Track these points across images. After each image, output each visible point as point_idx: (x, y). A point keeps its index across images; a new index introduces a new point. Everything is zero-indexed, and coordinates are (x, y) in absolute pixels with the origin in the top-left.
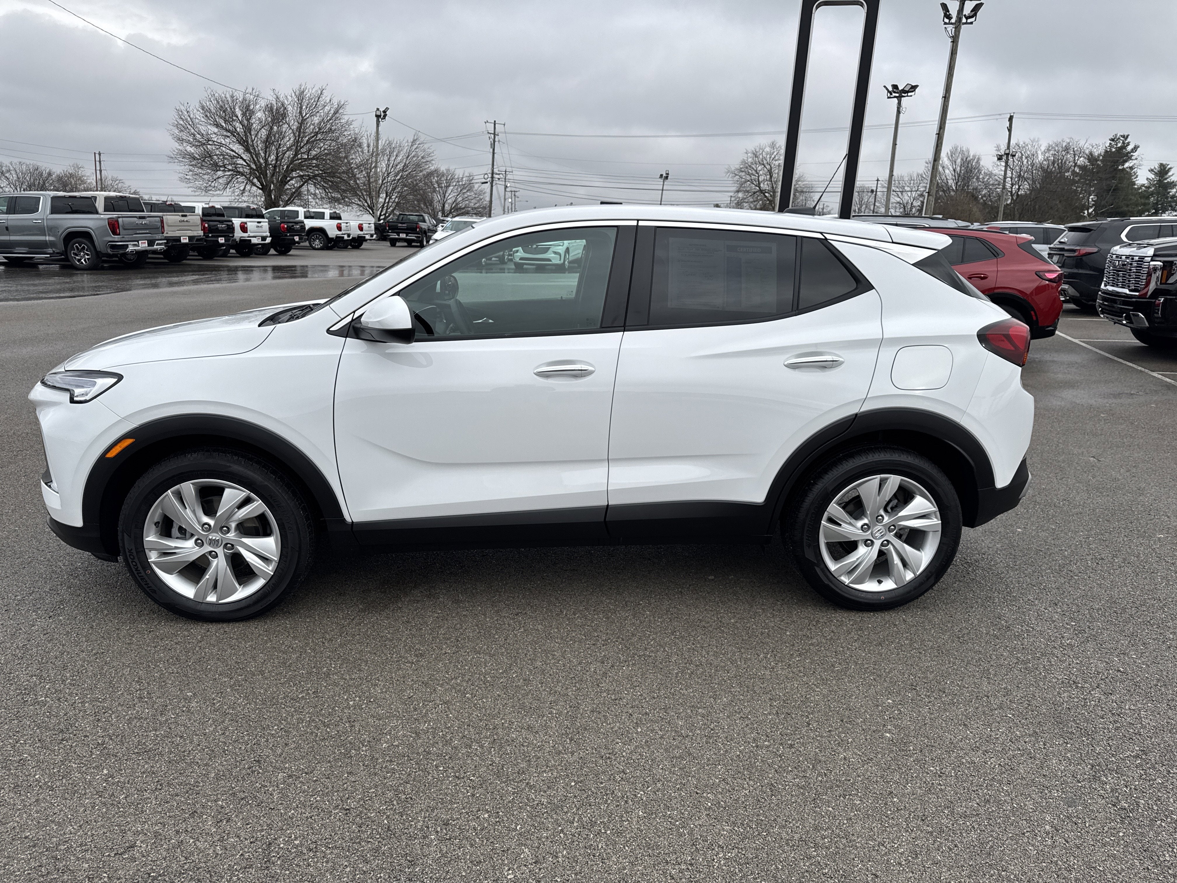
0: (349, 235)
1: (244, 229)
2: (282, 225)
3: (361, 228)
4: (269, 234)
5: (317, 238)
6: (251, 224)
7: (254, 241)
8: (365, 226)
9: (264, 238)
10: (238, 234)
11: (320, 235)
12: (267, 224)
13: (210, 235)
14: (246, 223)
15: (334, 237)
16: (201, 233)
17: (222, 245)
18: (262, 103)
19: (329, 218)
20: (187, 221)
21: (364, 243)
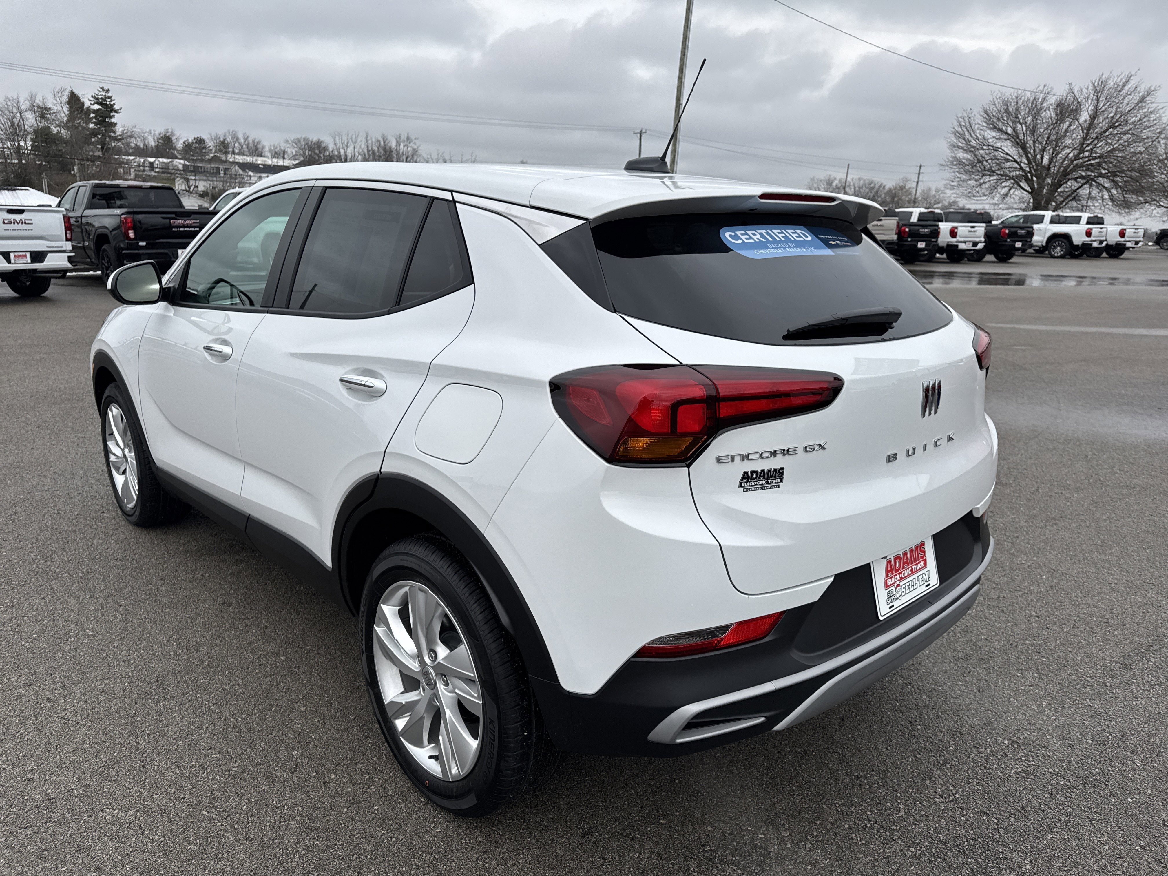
0: (1101, 242)
1: (953, 233)
2: (1003, 230)
3: (1122, 234)
4: (983, 240)
5: (1059, 245)
6: (963, 229)
7: (962, 246)
8: (1128, 232)
9: (975, 244)
10: (944, 239)
11: (1062, 242)
12: (983, 229)
13: (909, 239)
14: (956, 228)
15: (1080, 243)
16: (895, 237)
17: (922, 250)
18: (1052, 100)
19: (1085, 222)
20: (881, 225)
21: (1126, 252)
